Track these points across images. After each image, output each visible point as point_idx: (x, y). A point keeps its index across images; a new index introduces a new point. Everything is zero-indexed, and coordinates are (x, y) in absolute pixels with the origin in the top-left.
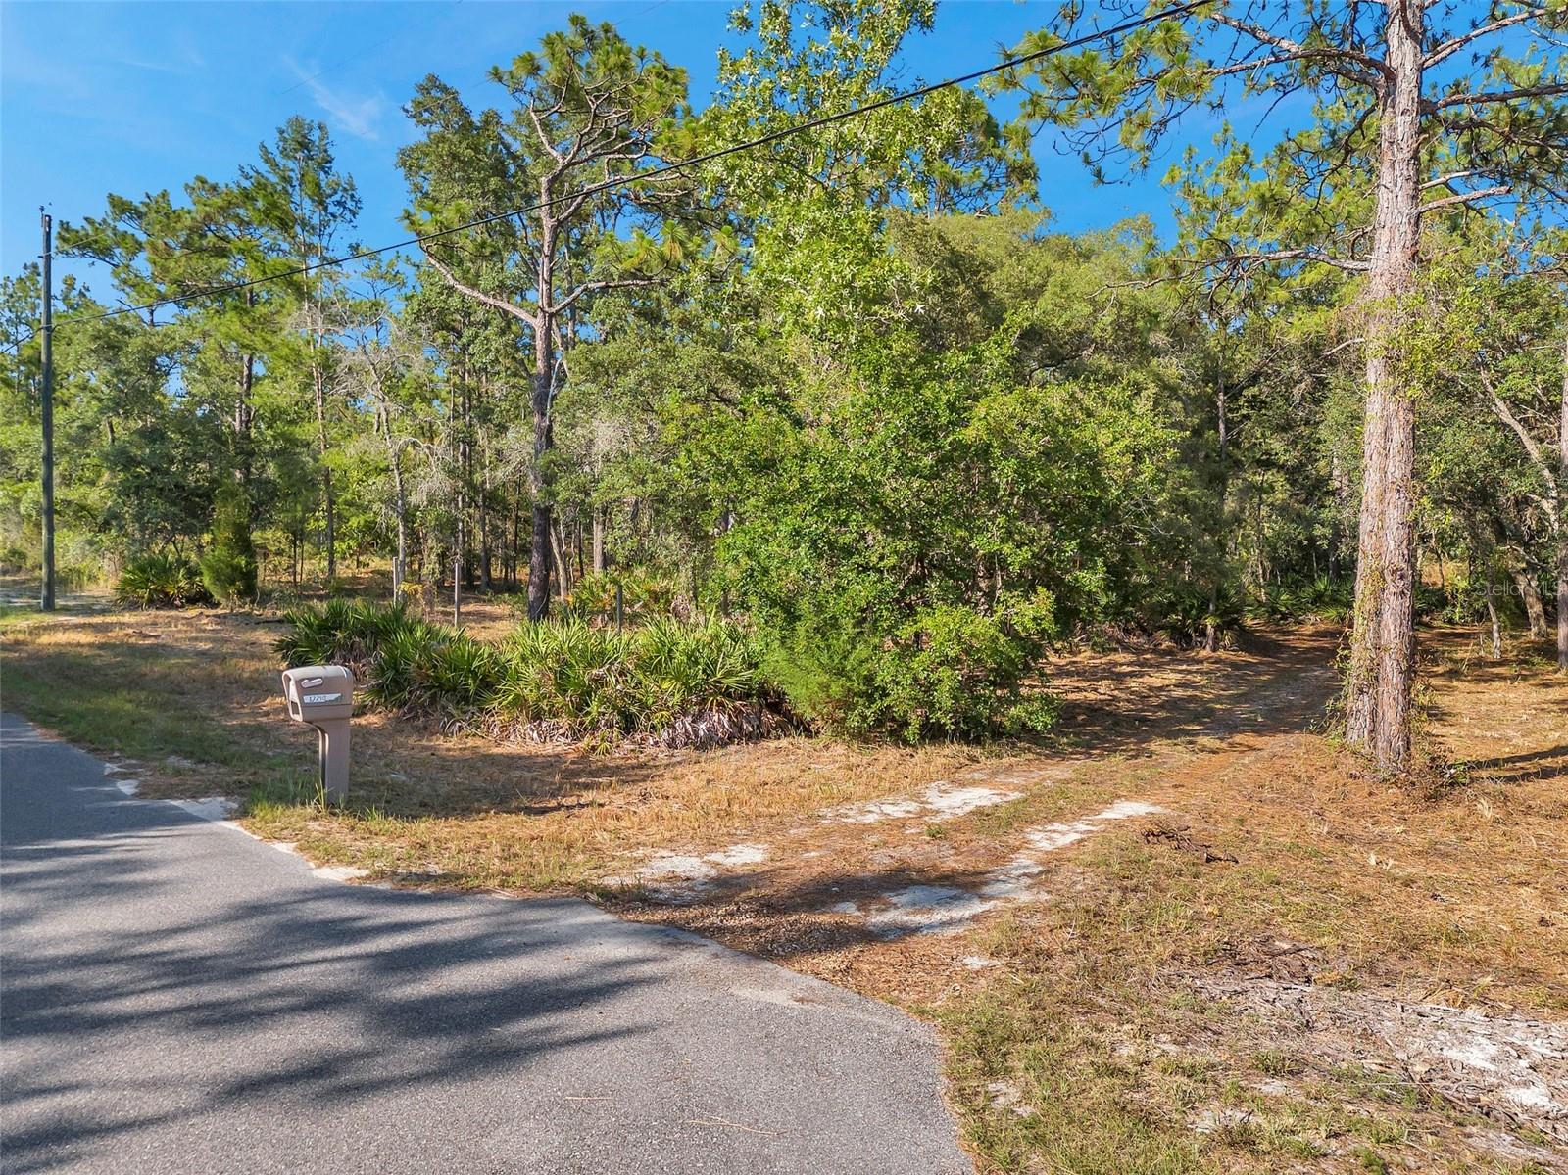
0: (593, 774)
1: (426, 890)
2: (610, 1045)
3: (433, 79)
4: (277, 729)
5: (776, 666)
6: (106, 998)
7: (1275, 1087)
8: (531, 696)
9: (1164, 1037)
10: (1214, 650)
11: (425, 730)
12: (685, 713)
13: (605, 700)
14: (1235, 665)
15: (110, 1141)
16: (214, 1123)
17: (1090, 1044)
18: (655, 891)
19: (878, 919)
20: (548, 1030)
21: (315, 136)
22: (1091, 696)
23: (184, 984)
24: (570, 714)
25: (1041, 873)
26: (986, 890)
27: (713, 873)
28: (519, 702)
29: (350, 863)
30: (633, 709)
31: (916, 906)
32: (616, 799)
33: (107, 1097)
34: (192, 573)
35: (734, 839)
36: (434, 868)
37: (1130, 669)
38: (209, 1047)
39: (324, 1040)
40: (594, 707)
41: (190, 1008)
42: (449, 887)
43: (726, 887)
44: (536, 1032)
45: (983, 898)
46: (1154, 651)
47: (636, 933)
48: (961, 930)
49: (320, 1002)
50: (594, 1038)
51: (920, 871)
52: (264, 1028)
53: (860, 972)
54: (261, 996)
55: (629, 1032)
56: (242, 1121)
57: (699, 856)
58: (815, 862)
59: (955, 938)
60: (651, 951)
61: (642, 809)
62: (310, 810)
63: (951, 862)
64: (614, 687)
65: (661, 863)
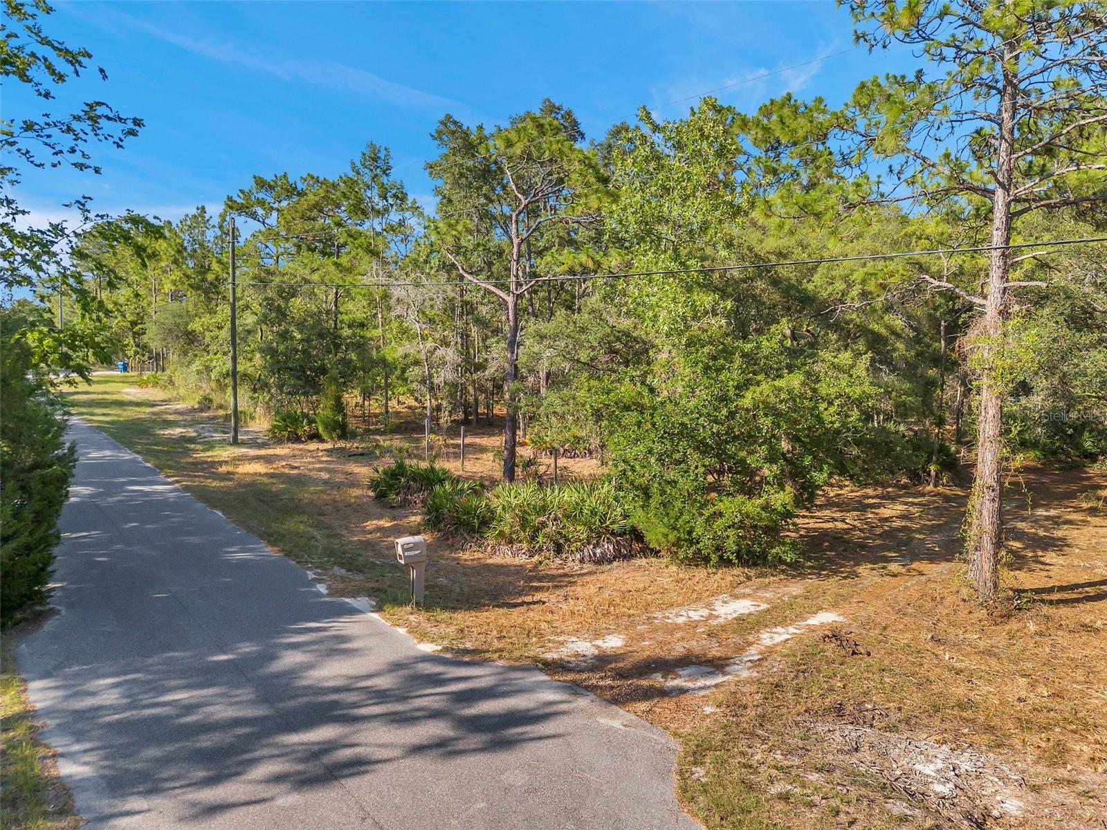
0: (540, 579)
1: (467, 659)
2: (546, 742)
3: (448, 117)
4: (378, 544)
5: (639, 519)
6: (355, 708)
7: (814, 777)
8: (507, 530)
9: (779, 752)
10: (936, 486)
11: (452, 548)
12: (589, 543)
13: (547, 536)
14: (947, 498)
15: (376, 767)
16: (407, 762)
17: (743, 754)
18: (569, 662)
19: (672, 683)
20: (522, 733)
21: (382, 155)
22: (840, 525)
23: (381, 703)
24: (527, 542)
25: (759, 660)
26: (727, 669)
27: (596, 652)
28: (501, 534)
29: (432, 642)
30: (561, 541)
31: (691, 677)
32: (551, 598)
33: (369, 749)
34: (311, 422)
35: (609, 631)
36: (469, 645)
37: (874, 501)
38: (398, 732)
39: (439, 732)
40: (540, 539)
41: (386, 714)
42: (477, 658)
43: (602, 662)
44: (518, 734)
45: (724, 674)
46: (895, 486)
47: (558, 687)
48: (707, 692)
49: (435, 715)
50: (540, 738)
51: (697, 657)
52: (416, 725)
53: (655, 712)
54: (412, 710)
55: (554, 736)
56: (418, 762)
57: (590, 642)
58: (648, 648)
59: (703, 696)
60: (564, 697)
61: (564, 606)
62: (409, 608)
63: (715, 651)
64: (551, 528)
65: (571, 645)
